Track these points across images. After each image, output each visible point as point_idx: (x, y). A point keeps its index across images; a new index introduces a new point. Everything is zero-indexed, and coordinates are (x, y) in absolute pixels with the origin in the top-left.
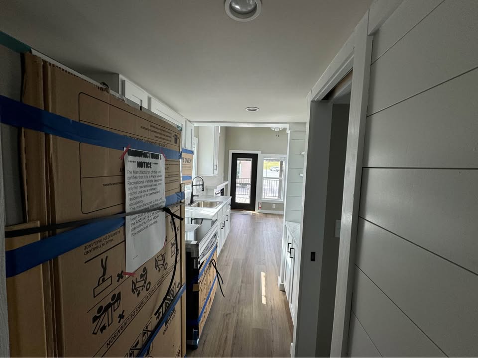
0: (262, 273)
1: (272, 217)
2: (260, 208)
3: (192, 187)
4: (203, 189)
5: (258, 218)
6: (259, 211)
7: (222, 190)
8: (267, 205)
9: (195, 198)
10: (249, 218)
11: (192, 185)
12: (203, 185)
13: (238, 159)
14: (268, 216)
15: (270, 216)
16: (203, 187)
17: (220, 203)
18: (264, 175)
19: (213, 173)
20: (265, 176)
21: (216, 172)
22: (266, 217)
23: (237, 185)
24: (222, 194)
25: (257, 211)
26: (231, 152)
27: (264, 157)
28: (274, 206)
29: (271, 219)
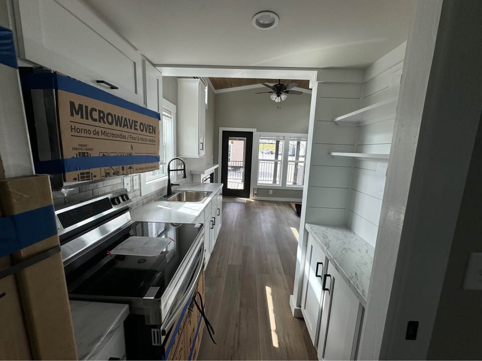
0: (267, 287)
1: (270, 205)
2: (256, 194)
3: (169, 173)
4: (185, 175)
5: (254, 207)
6: (254, 198)
7: (212, 175)
8: (264, 191)
9: (173, 188)
10: (243, 207)
11: (169, 171)
12: (184, 170)
13: (230, 138)
14: (264, 203)
15: (267, 204)
16: (185, 172)
17: (209, 194)
18: (260, 157)
19: (199, 154)
20: (262, 159)
21: (203, 153)
22: (263, 205)
23: (229, 168)
24: (212, 181)
25: (252, 199)
26: (221, 129)
27: (260, 136)
28: (271, 192)
29: (268, 207)
